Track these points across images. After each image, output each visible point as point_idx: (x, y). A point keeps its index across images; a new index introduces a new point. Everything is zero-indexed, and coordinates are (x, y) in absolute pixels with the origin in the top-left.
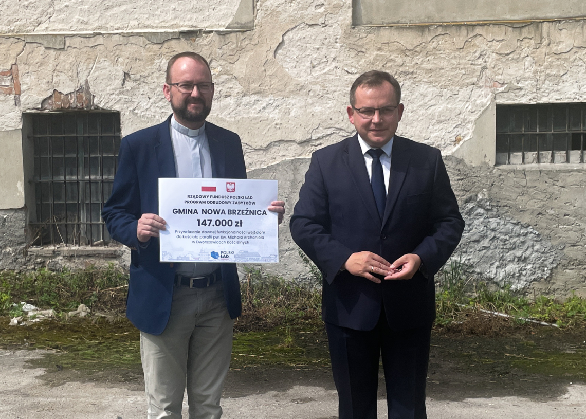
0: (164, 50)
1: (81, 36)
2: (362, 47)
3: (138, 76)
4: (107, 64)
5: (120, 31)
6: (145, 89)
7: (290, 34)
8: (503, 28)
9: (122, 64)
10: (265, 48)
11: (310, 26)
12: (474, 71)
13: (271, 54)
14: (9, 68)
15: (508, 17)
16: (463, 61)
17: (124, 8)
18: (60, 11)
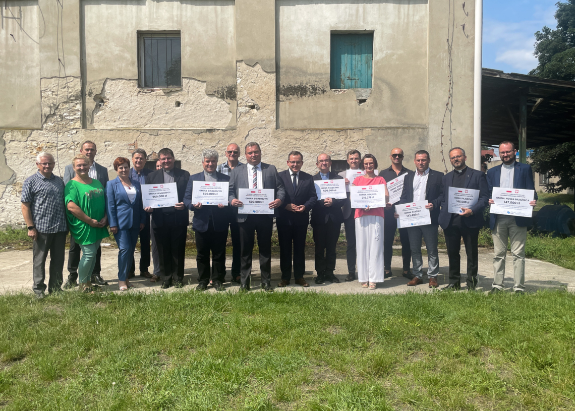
0: (200, 136)
1: (165, 130)
2: (280, 137)
3: (189, 147)
4: (176, 141)
5: (181, 128)
6: (192, 152)
7: (251, 131)
8: (333, 131)
9: (182, 142)
10: (241, 137)
11: (259, 128)
12: (323, 147)
13: (244, 139)
14: (133, 142)
15: (335, 127)
16: (318, 143)
17: (183, 119)
18: (155, 120)
